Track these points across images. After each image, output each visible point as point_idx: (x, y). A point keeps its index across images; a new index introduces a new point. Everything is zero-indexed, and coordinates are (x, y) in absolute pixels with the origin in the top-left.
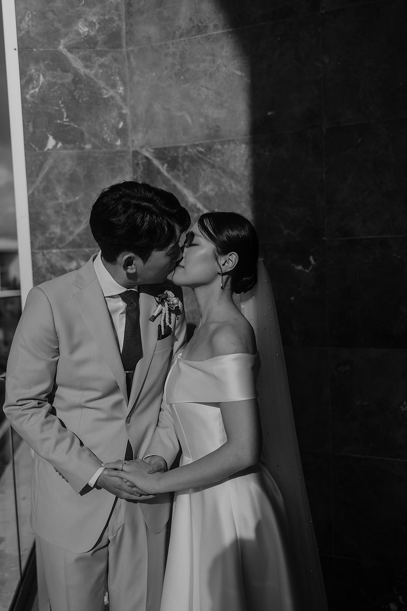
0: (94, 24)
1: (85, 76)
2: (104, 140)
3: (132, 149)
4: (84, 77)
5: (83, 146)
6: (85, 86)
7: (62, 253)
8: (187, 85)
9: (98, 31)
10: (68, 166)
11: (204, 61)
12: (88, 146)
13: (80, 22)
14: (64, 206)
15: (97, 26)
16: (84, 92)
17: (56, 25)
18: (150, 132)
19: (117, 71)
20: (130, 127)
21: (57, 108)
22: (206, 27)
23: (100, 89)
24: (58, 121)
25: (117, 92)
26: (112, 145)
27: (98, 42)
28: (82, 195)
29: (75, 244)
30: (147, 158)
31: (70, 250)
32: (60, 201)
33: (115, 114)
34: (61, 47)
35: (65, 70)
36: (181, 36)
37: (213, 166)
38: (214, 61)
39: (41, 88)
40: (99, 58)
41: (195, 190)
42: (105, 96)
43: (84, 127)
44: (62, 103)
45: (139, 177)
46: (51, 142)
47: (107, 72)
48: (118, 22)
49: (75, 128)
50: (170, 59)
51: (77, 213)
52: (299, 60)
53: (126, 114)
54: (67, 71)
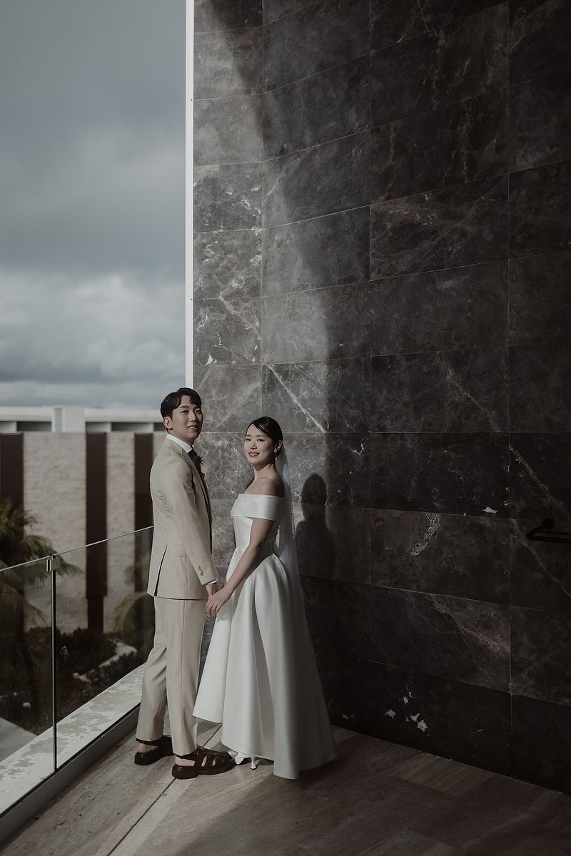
0: (242, 281)
1: (235, 315)
2: (245, 358)
3: (262, 365)
5: (230, 362)
6: (234, 322)
7: (213, 434)
8: (295, 323)
9: (244, 285)
10: (220, 376)
11: (305, 308)
12: (234, 362)
13: (233, 280)
14: (216, 402)
15: (244, 282)
16: (233, 326)
17: (218, 282)
18: (273, 353)
19: (255, 311)
20: (262, 348)
21: (215, 337)
22: (307, 285)
23: (243, 323)
24: (216, 346)
25: (255, 326)
26: (250, 362)
27: (244, 293)
28: (228, 395)
29: (222, 429)
30: (271, 371)
31: (218, 432)
32: (214, 399)
33: (252, 340)
34: (220, 297)
35: (222, 312)
36: (293, 290)
37: (308, 379)
38: (311, 308)
39: (206, 324)
40: (244, 303)
41: (297, 395)
42: (247, 329)
43: (232, 349)
44: (219, 334)
45: (266, 384)
46: (210, 360)
47: (249, 312)
48: (257, 279)
49: (226, 350)
50: (286, 305)
51: (224, 408)
52: (358, 311)
53: (260, 340)
54: (223, 313)
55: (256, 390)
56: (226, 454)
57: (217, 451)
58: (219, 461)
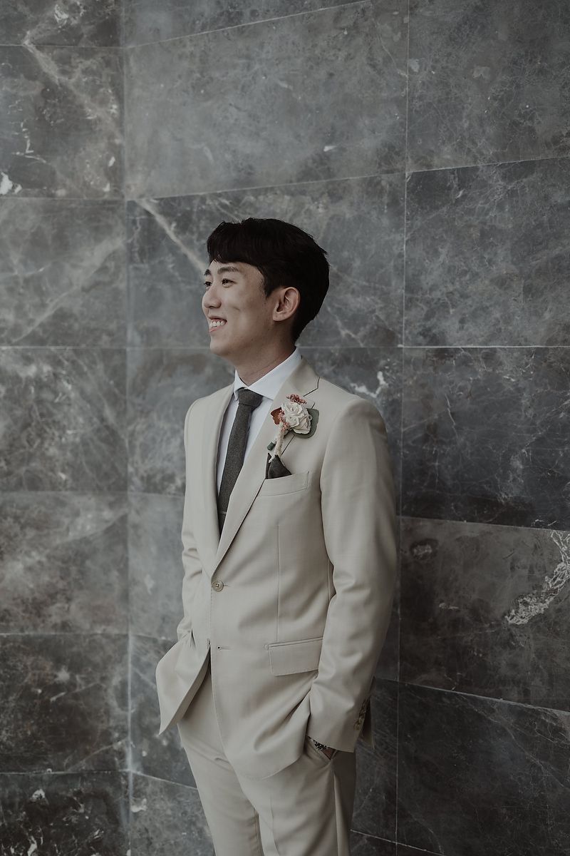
0: (78, 8)
1: (61, 85)
2: (86, 185)
3: (127, 199)
4: (59, 88)
5: (53, 191)
6: (60, 101)
7: (16, 351)
8: (209, 103)
9: (83, 18)
10: (30, 222)
11: (234, 66)
12: (61, 193)
13: (57, 5)
14: (21, 281)
15: (83, 11)
16: (58, 110)
17: (21, 8)
18: (153, 173)
19: (110, 80)
20: (127, 165)
21: (17, 134)
22: (240, 14)
23: (82, 106)
24: (18, 153)
25: (108, 113)
26: (97, 192)
27: (82, 35)
28: (48, 265)
29: (34, 339)
30: (148, 213)
31: (28, 347)
32: (16, 273)
33: (103, 145)
34: (26, 42)
35: (31, 77)
36: (203, 28)
38: (249, 67)
40: (83, 60)
42: (89, 118)
43: (55, 164)
44: (25, 126)
45: (135, 242)
46: (6, 184)
47: (94, 81)
48: (113, 6)
49: (43, 164)
50: (185, 64)
51: (40, 292)
52: (374, 66)
53: (120, 146)
54: (34, 79)
55: (112, 256)
56: (46, 395)
57: (26, 388)
58: (30, 409)
